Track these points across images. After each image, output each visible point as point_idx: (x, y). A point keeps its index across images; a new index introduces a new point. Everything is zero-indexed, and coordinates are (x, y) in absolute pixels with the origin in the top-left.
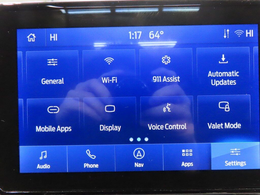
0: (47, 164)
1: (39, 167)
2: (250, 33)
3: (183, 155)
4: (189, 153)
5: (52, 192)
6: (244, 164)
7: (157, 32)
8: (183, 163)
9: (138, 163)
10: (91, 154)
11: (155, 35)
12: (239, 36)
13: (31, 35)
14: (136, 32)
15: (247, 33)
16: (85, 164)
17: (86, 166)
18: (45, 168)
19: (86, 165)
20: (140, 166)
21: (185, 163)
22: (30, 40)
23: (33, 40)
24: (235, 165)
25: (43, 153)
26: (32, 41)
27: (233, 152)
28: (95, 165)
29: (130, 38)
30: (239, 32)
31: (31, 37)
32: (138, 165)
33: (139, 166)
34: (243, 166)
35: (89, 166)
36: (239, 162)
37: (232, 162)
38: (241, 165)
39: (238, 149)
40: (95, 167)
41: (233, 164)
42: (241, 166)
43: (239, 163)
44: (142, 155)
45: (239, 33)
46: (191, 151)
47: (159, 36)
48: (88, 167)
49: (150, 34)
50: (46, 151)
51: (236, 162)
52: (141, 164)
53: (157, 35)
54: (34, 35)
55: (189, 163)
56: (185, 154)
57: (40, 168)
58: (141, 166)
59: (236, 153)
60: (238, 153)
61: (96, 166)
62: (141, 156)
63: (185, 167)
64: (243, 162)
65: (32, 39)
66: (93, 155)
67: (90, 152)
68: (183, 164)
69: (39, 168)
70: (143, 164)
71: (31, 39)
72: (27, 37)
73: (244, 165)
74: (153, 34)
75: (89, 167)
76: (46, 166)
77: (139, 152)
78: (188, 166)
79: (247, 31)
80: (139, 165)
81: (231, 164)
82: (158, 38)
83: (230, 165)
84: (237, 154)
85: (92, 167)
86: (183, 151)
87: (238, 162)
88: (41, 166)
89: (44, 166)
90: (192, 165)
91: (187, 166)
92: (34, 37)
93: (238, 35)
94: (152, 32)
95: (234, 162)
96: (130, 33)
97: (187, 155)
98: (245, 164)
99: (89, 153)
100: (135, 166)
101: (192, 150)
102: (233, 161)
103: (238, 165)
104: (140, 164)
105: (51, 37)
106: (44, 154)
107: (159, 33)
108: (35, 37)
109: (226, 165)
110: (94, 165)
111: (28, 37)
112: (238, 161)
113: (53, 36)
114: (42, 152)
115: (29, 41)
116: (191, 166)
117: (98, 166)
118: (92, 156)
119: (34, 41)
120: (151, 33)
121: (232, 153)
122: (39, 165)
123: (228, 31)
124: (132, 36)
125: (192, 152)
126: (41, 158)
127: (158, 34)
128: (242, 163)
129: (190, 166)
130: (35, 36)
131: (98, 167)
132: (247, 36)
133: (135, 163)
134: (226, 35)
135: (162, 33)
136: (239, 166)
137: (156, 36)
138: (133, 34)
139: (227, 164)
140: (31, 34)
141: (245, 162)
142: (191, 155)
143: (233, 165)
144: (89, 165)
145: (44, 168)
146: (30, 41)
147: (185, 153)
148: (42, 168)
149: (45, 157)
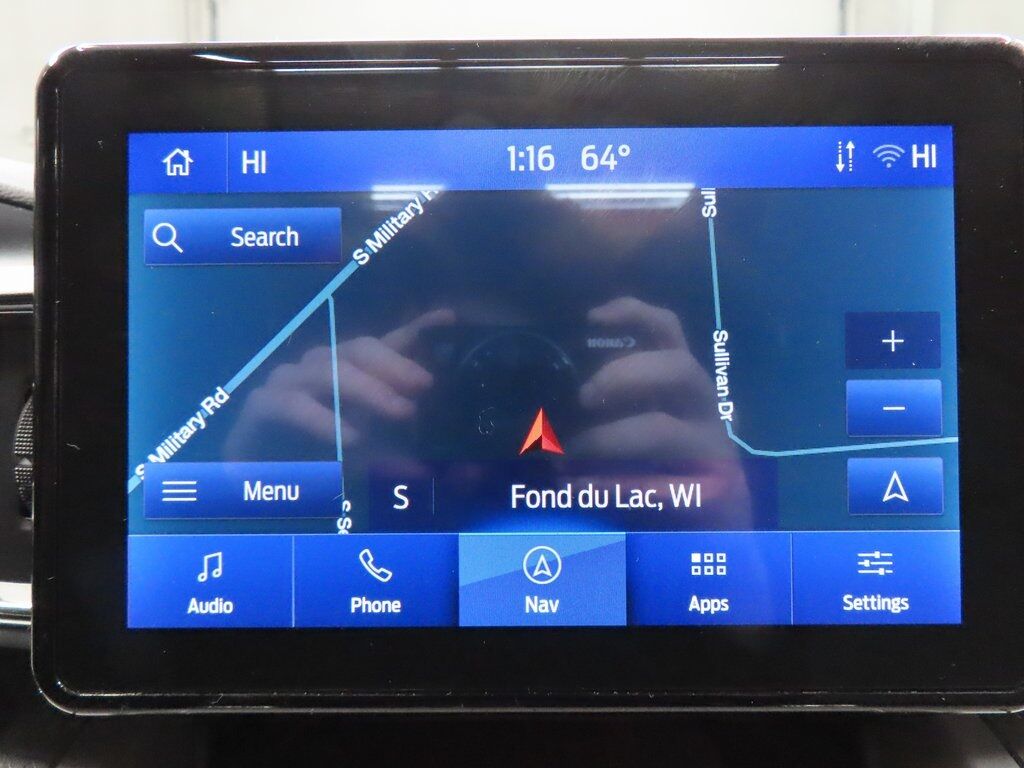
0: (221, 600)
1: (194, 607)
2: (926, 156)
3: (695, 571)
4: (715, 564)
5: (238, 695)
6: (901, 605)
7: (610, 147)
8: (694, 599)
9: (536, 598)
10: (377, 564)
11: (600, 158)
12: (889, 165)
13: (178, 155)
14: (531, 149)
15: (916, 156)
16: (354, 600)
17: (358, 606)
18: (216, 611)
19: (358, 603)
20: (547, 610)
21: (703, 602)
22: (172, 171)
23: (184, 171)
24: (874, 608)
25: (209, 560)
26: (181, 173)
27: (866, 563)
28: (388, 602)
29: (513, 168)
30: (888, 152)
31: (178, 159)
32: (539, 604)
33: (542, 611)
34: (898, 611)
35: (367, 606)
36: (888, 600)
37: (866, 599)
38: (894, 607)
39: (883, 555)
40: (389, 611)
41: (869, 604)
42: (893, 611)
43: (886, 603)
44: (553, 572)
45: (890, 155)
46: (722, 557)
47: (616, 163)
48: (364, 611)
49: (585, 156)
50: (219, 554)
51: (876, 597)
52: (551, 601)
53: (608, 159)
54: (185, 154)
55: (713, 601)
56: (703, 570)
57: (197, 612)
58: (550, 608)
59: (877, 568)
60: (886, 567)
61: (394, 607)
62: (548, 573)
63: (703, 612)
64: (898, 599)
65: (180, 166)
66: (382, 570)
67: (372, 559)
68: (694, 604)
69: (193, 613)
70: (557, 602)
71: (178, 169)
72: (165, 161)
73: (903, 608)
74: (595, 156)
75: (370, 611)
76: (221, 607)
77: (542, 559)
78: (713, 612)
79: (915, 147)
80: (541, 606)
81: (863, 606)
82: (612, 168)
83: (860, 609)
84: (881, 572)
85: (378, 611)
86: (696, 558)
87: (884, 600)
88: (201, 603)
89: (212, 603)
90: (727, 608)
91: (707, 609)
92: (188, 160)
93: (884, 160)
94: (593, 147)
95: (873, 599)
96: (512, 149)
97: (709, 570)
98: (907, 607)
99: (370, 562)
100: (527, 611)
101: (724, 555)
102: (869, 597)
103: (884, 608)
104: (544, 602)
105: (245, 162)
106: (213, 564)
107: (615, 151)
108: (191, 161)
109: (845, 608)
110: (384, 603)
111: (167, 160)
112: (883, 596)
113: (250, 156)
114: (206, 558)
115: (169, 174)
116: (723, 609)
117: (399, 606)
118: (379, 571)
119: (187, 173)
120: (589, 151)
121: (863, 568)
122: (193, 601)
123: (850, 146)
124: (519, 161)
125: (724, 561)
126: (202, 577)
127: (612, 156)
128: (896, 602)
129: (717, 609)
130: (191, 156)
131: (399, 611)
132: (915, 165)
133: (528, 599)
134: (845, 161)
135: (624, 150)
136: (887, 612)
137: (603, 162)
138: (522, 154)
139: (848, 606)
140: (178, 151)
141: (907, 600)
142: (722, 571)
143: (867, 608)
144: (369, 603)
145: (212, 612)
146: (174, 174)
147: (702, 564)
148: (205, 612)
149: (217, 573)
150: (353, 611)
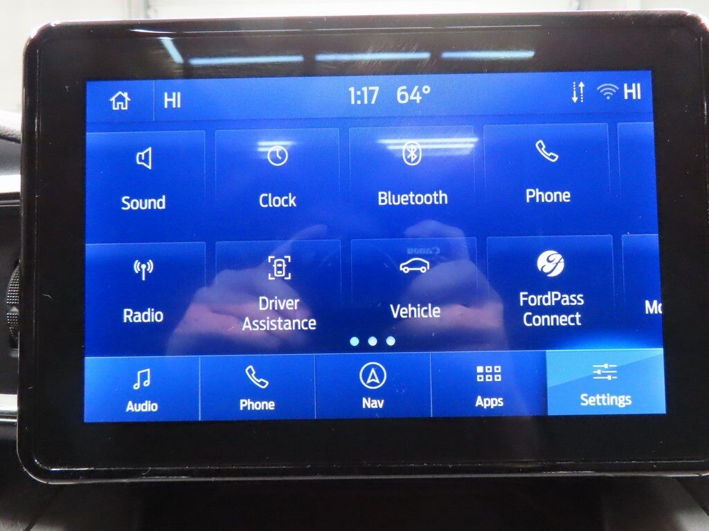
0: (150, 402)
1: (130, 407)
2: (633, 91)
3: (480, 379)
4: (493, 373)
5: (161, 468)
6: (626, 401)
7: (416, 88)
8: (479, 398)
9: (369, 399)
10: (258, 376)
11: (410, 95)
12: (608, 98)
13: (120, 96)
14: (365, 89)
15: (626, 91)
16: (242, 401)
17: (245, 405)
18: (146, 410)
19: (245, 403)
20: (376, 407)
21: (485, 400)
22: (116, 107)
23: (124, 106)
24: (604, 404)
25: (141, 374)
26: (123, 108)
27: (599, 372)
28: (266, 403)
29: (353, 102)
30: (607, 89)
31: (121, 99)
32: (371, 402)
33: (373, 407)
34: (624, 406)
35: (251, 405)
36: (615, 397)
37: (598, 397)
38: (620, 403)
39: (610, 366)
40: (267, 408)
41: (601, 400)
42: (619, 406)
43: (614, 400)
44: (381, 380)
45: (608, 91)
46: (498, 369)
47: (421, 98)
48: (249, 409)
49: (399, 94)
50: (148, 370)
51: (606, 395)
52: (379, 401)
53: (415, 95)
54: (125, 95)
55: (492, 399)
56: (485, 378)
57: (133, 410)
58: (378, 405)
59: (606, 375)
60: (612, 375)
61: (270, 406)
62: (377, 381)
63: (485, 407)
64: (623, 397)
65: (122, 103)
66: (261, 380)
67: (254, 373)
68: (479, 401)
69: (130, 411)
70: (383, 401)
71: (120, 105)
72: (111, 100)
73: (627, 404)
74: (406, 94)
75: (253, 409)
76: (149, 407)
77: (373, 371)
78: (492, 407)
79: (626, 85)
80: (372, 404)
81: (596, 402)
82: (418, 101)
83: (594, 404)
84: (609, 378)
85: (259, 409)
86: (480, 369)
87: (612, 398)
88: (136, 405)
89: (143, 404)
90: (502, 404)
91: (489, 405)
92: (127, 99)
93: (605, 94)
94: (405, 87)
95: (603, 397)
96: (352, 89)
97: (489, 378)
98: (630, 403)
99: (253, 375)
100: (364, 407)
101: (499, 367)
102: (601, 395)
103: (612, 404)
104: (375, 401)
105: (166, 100)
106: (144, 377)
107: (420, 90)
108: (129, 100)
109: (582, 404)
110: (263, 403)
111: (113, 99)
112: (612, 394)
113: (170, 96)
114: (139, 373)
115: (114, 108)
116: (499, 405)
117: (273, 405)
118: (259, 381)
119: (126, 108)
120: (403, 90)
121: (596, 375)
122: (130, 403)
123: (582, 85)
124: (357, 98)
125: (499, 371)
126: (137, 386)
127: (418, 93)
128: (622, 399)
129: (495, 405)
130: (129, 96)
131: (273, 409)
132: (626, 97)
133: (364, 399)
134: (578, 95)
135: (426, 90)
136: (615, 407)
137: (412, 98)
138: (359, 93)
139: (584, 402)
140: (120, 93)
141: (630, 397)
142: (498, 378)
143: (599, 404)
144: (252, 403)
145: (143, 410)
146: (118, 108)
147: (484, 374)
148: (138, 410)
149: (147, 383)
150: (241, 409)
